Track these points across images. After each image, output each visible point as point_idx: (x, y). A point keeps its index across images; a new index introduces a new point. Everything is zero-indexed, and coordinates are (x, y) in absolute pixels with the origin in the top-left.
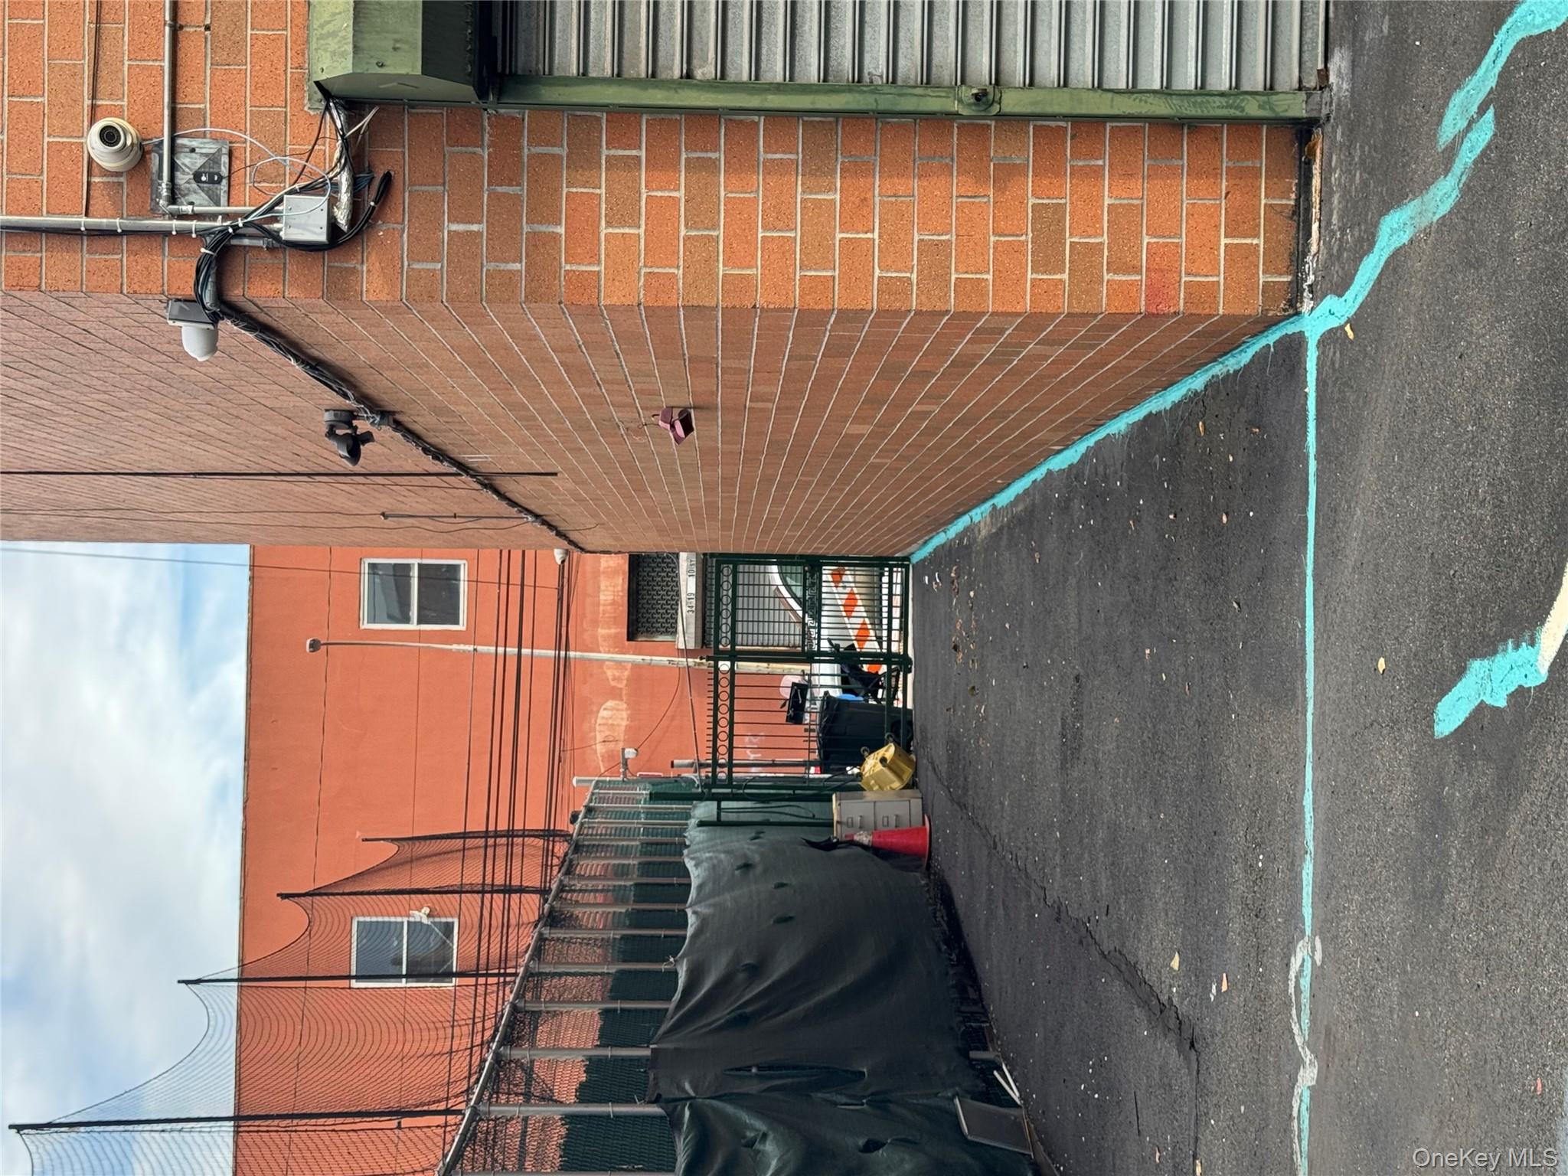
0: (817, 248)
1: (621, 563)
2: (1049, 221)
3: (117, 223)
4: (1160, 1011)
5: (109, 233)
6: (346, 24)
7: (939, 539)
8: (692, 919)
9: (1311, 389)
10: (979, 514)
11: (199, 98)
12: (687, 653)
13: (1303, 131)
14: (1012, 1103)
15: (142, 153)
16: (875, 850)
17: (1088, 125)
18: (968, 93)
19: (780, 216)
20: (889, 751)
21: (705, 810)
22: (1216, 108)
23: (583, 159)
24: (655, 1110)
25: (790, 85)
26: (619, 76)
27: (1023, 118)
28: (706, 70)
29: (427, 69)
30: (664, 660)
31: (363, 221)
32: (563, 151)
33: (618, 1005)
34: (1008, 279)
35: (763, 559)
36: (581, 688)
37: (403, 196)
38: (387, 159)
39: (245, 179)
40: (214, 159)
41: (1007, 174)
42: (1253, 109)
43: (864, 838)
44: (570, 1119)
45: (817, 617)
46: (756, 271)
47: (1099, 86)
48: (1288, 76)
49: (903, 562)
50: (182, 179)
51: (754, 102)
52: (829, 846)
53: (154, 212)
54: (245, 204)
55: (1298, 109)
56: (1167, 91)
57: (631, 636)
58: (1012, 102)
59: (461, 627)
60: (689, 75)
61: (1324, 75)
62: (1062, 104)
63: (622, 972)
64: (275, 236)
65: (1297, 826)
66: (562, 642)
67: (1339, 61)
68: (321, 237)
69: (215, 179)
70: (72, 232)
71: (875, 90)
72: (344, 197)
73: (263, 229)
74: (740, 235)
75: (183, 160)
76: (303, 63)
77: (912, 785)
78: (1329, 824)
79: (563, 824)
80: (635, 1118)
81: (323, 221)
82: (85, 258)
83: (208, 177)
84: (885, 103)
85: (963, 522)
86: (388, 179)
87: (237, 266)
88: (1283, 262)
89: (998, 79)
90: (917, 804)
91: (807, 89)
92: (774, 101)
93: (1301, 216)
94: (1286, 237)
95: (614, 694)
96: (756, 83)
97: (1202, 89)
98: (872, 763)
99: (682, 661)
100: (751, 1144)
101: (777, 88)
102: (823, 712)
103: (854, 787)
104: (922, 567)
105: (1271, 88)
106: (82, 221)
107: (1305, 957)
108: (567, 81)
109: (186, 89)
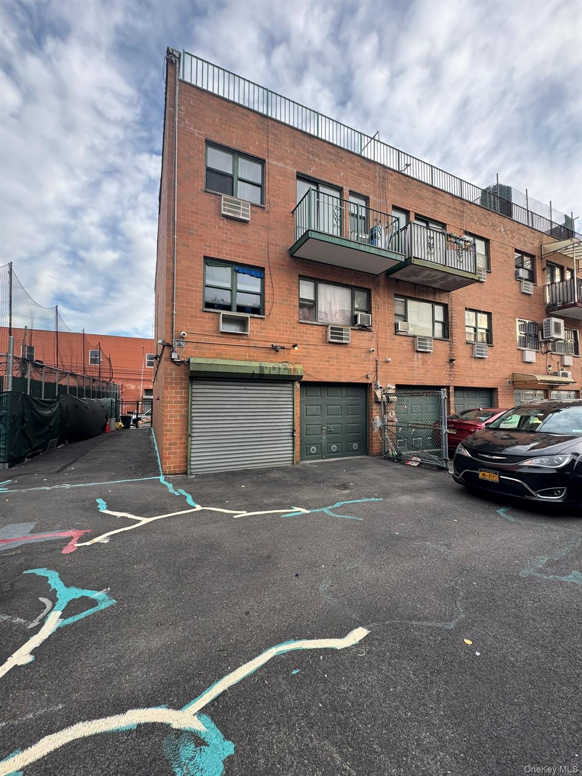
0: (171, 416)
1: (152, 388)
2: (175, 444)
3: (174, 334)
4: (65, 467)
5: (173, 333)
6: (196, 362)
7: (153, 431)
8: (94, 399)
9: (153, 478)
10: (154, 437)
11: (189, 345)
12: (142, 397)
13: (186, 473)
14: (57, 446)
15: (183, 338)
16: (106, 424)
17: (187, 448)
18: (190, 433)
19: (176, 412)
20: (123, 426)
21: (114, 400)
22: (189, 462)
23: (182, 388)
24: (57, 395)
25: (191, 412)
26: (192, 392)
27: (188, 440)
28: (193, 403)
29: (191, 371)
30: (141, 394)
31: (175, 362)
32: (184, 386)
33: (77, 390)
34: (168, 439)
35: (152, 408)
36: (137, 383)
37: (178, 367)
38: (182, 365)
39: (179, 349)
40: (182, 346)
41: (181, 439)
42: (189, 467)
43: (108, 423)
44: (55, 383)
45: (146, 415)
46: (169, 409)
47: (191, 449)
48: (192, 471)
49: (152, 426)
50: (180, 342)
51: (189, 408)
52: (106, 418)
53: (175, 339)
54: (176, 349)
55: (188, 472)
56: (191, 457)
57: (145, 389)
58: (189, 438)
59: (146, 367)
60: (192, 400)
61: (192, 475)
62: (189, 445)
63: (84, 390)
64: (172, 352)
65: (89, 483)
66: (144, 380)
67: (194, 476)
68: (172, 358)
69: (180, 346)
70: (173, 329)
71: (191, 422)
72: (177, 360)
73: (173, 351)
74: (173, 407)
75: (182, 342)
76: (192, 357)
77: (117, 429)
78: (88, 487)
79: (113, 380)
80: (55, 392)
81: (174, 358)
82: (170, 331)
83: (180, 345)
84: (189, 423)
85: (154, 434)
86: (180, 365)
87: (169, 348)
88: (170, 473)
89: (192, 437)
90: (114, 430)
91: (191, 414)
92: (189, 410)
93: (176, 474)
94: (173, 473)
95: (136, 387)
96: (191, 408)
97: (191, 461)
98: (120, 423)
99: (141, 396)
100: (50, 409)
101: (191, 411)
102: (129, 417)
103: (117, 421)
104: (150, 429)
105: (191, 469)
106: (174, 330)
107: (68, 486)
108: (192, 386)
109: (190, 343)
